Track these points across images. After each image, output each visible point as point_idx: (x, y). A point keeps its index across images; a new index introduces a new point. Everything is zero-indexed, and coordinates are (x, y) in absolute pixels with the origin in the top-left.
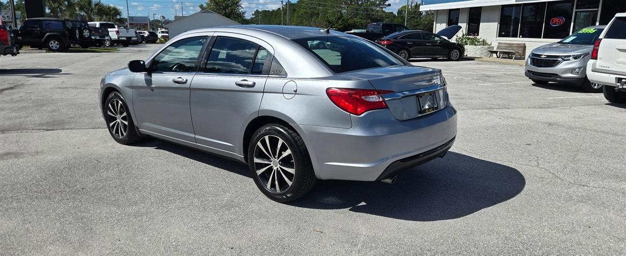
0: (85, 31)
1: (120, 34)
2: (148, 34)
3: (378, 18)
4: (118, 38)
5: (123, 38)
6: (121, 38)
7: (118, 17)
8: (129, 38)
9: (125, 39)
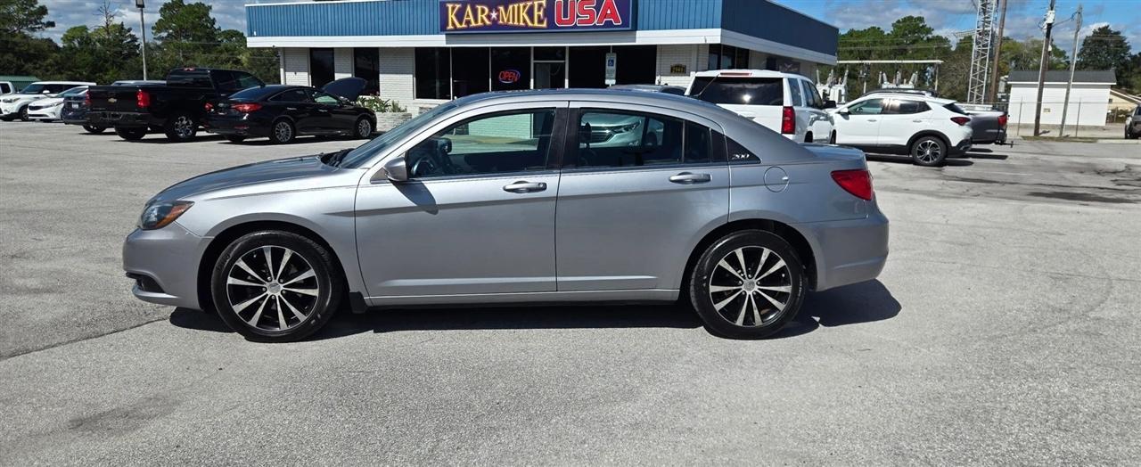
3: (32, 51)
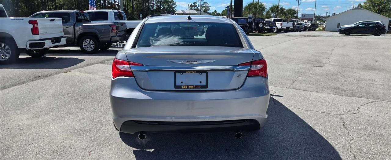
0: (260, 24)
1: (283, 25)
2: (311, 25)
4: (281, 28)
5: (284, 28)
6: (282, 28)
7: (295, 15)
8: (288, 28)
9: (285, 28)
